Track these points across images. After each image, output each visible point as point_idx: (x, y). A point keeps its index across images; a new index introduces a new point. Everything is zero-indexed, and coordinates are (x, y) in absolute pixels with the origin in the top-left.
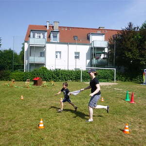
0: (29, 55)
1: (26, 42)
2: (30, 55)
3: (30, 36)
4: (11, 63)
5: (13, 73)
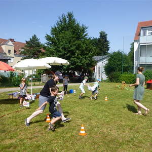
0: (139, 55)
1: (135, 41)
2: (141, 56)
3: (140, 35)
4: (121, 65)
5: (123, 75)
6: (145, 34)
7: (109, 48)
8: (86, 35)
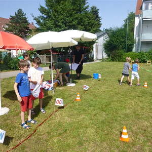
3: (141, 8)
5: (126, 53)
6: (147, 8)
7: (101, 24)
8: (87, 8)
